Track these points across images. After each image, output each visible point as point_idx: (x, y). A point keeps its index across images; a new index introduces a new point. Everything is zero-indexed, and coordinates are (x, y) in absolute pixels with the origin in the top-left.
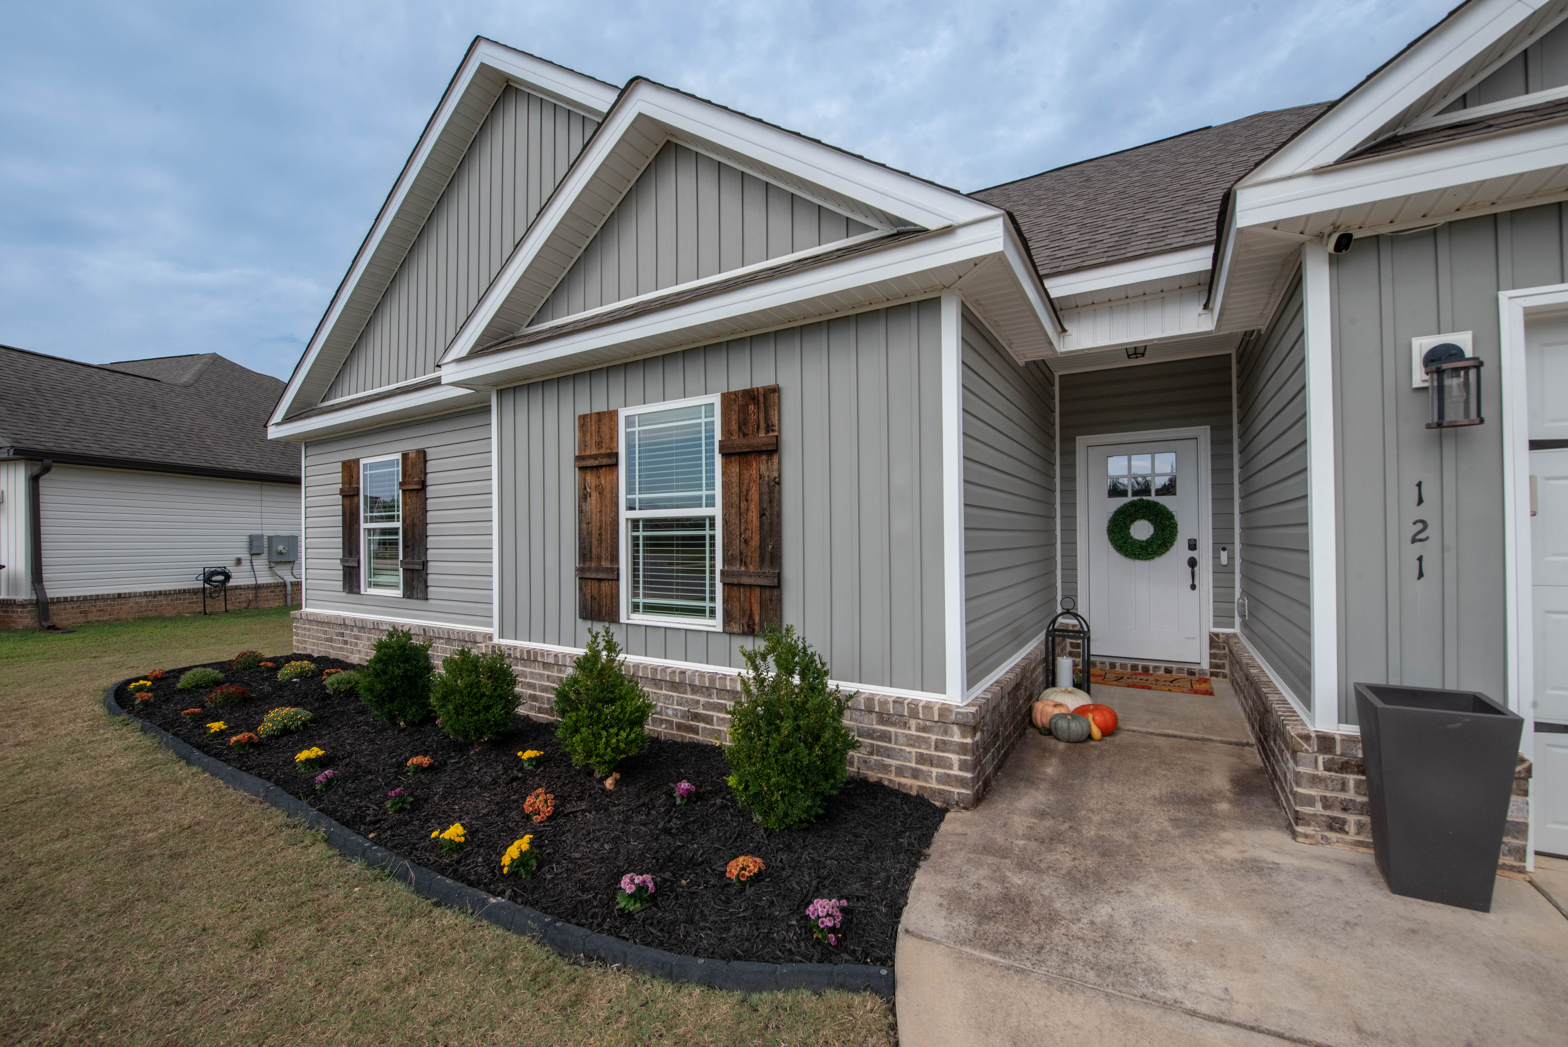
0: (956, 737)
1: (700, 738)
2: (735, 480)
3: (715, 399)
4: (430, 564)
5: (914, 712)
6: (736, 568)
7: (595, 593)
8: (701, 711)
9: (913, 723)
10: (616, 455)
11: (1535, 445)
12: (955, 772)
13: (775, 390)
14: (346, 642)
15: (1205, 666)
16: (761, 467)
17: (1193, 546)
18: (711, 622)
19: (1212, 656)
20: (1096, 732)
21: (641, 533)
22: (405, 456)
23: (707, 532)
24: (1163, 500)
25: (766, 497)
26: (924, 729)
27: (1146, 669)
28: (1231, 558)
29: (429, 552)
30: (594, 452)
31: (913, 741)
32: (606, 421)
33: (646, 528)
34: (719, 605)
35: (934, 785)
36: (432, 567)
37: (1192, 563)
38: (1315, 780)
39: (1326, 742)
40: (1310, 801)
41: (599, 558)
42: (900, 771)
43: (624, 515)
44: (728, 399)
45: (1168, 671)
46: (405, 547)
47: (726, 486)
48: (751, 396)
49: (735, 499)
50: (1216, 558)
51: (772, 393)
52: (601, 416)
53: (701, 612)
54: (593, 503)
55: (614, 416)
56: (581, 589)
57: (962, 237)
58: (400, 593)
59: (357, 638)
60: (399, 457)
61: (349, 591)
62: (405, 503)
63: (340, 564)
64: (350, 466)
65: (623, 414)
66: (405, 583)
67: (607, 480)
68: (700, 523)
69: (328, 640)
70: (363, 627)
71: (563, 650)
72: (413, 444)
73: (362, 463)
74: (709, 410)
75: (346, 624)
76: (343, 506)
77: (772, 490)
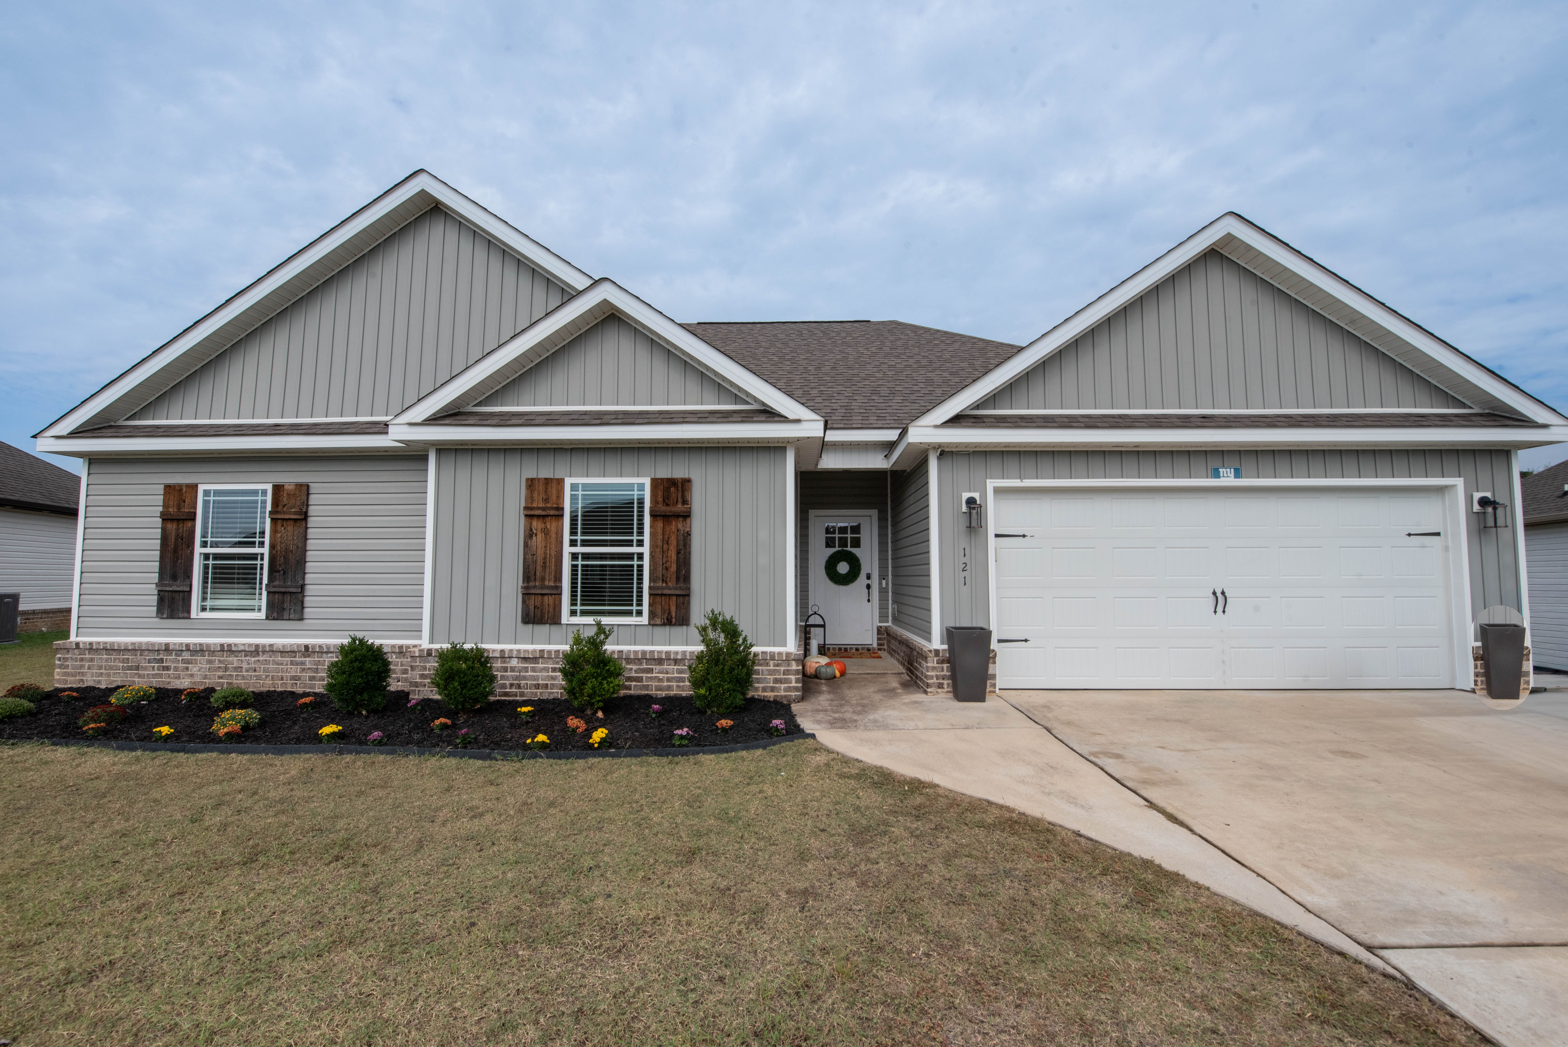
0: (792, 667)
1: (632, 692)
2: (660, 531)
3: (647, 482)
4: (307, 587)
5: (772, 657)
6: (660, 584)
7: (538, 604)
8: (634, 675)
9: (772, 663)
10: (563, 509)
11: (997, 536)
12: (794, 684)
13: (689, 481)
14: (166, 668)
15: (875, 645)
16: (678, 525)
17: (869, 577)
18: (639, 619)
19: (879, 639)
20: (838, 674)
21: (581, 563)
22: (278, 487)
23: (635, 563)
24: (854, 550)
25: (681, 543)
26: (777, 665)
27: (846, 649)
28: (887, 584)
29: (307, 576)
30: (541, 505)
31: (771, 672)
32: (554, 485)
33: (583, 559)
34: (645, 608)
35: (783, 693)
36: (310, 590)
37: (868, 587)
38: (934, 668)
39: (937, 652)
40: (932, 677)
41: (543, 579)
42: (764, 689)
43: (567, 550)
44: (655, 483)
45: (857, 650)
46: (273, 570)
47: (653, 535)
48: (672, 482)
49: (660, 543)
50: (880, 584)
51: (687, 482)
52: (547, 481)
53: (629, 613)
54: (538, 541)
55: (560, 482)
56: (524, 602)
57: (804, 425)
58: (262, 615)
59: (188, 662)
60: (269, 488)
61: (171, 617)
62: (274, 531)
63: (153, 589)
64: (181, 490)
65: (568, 482)
66: (270, 605)
67: (552, 525)
68: (630, 556)
69: (130, 668)
70: (202, 650)
71: (507, 647)
72: (290, 477)
73: (201, 488)
74: (641, 487)
75: (167, 649)
76: (164, 529)
77: (685, 539)
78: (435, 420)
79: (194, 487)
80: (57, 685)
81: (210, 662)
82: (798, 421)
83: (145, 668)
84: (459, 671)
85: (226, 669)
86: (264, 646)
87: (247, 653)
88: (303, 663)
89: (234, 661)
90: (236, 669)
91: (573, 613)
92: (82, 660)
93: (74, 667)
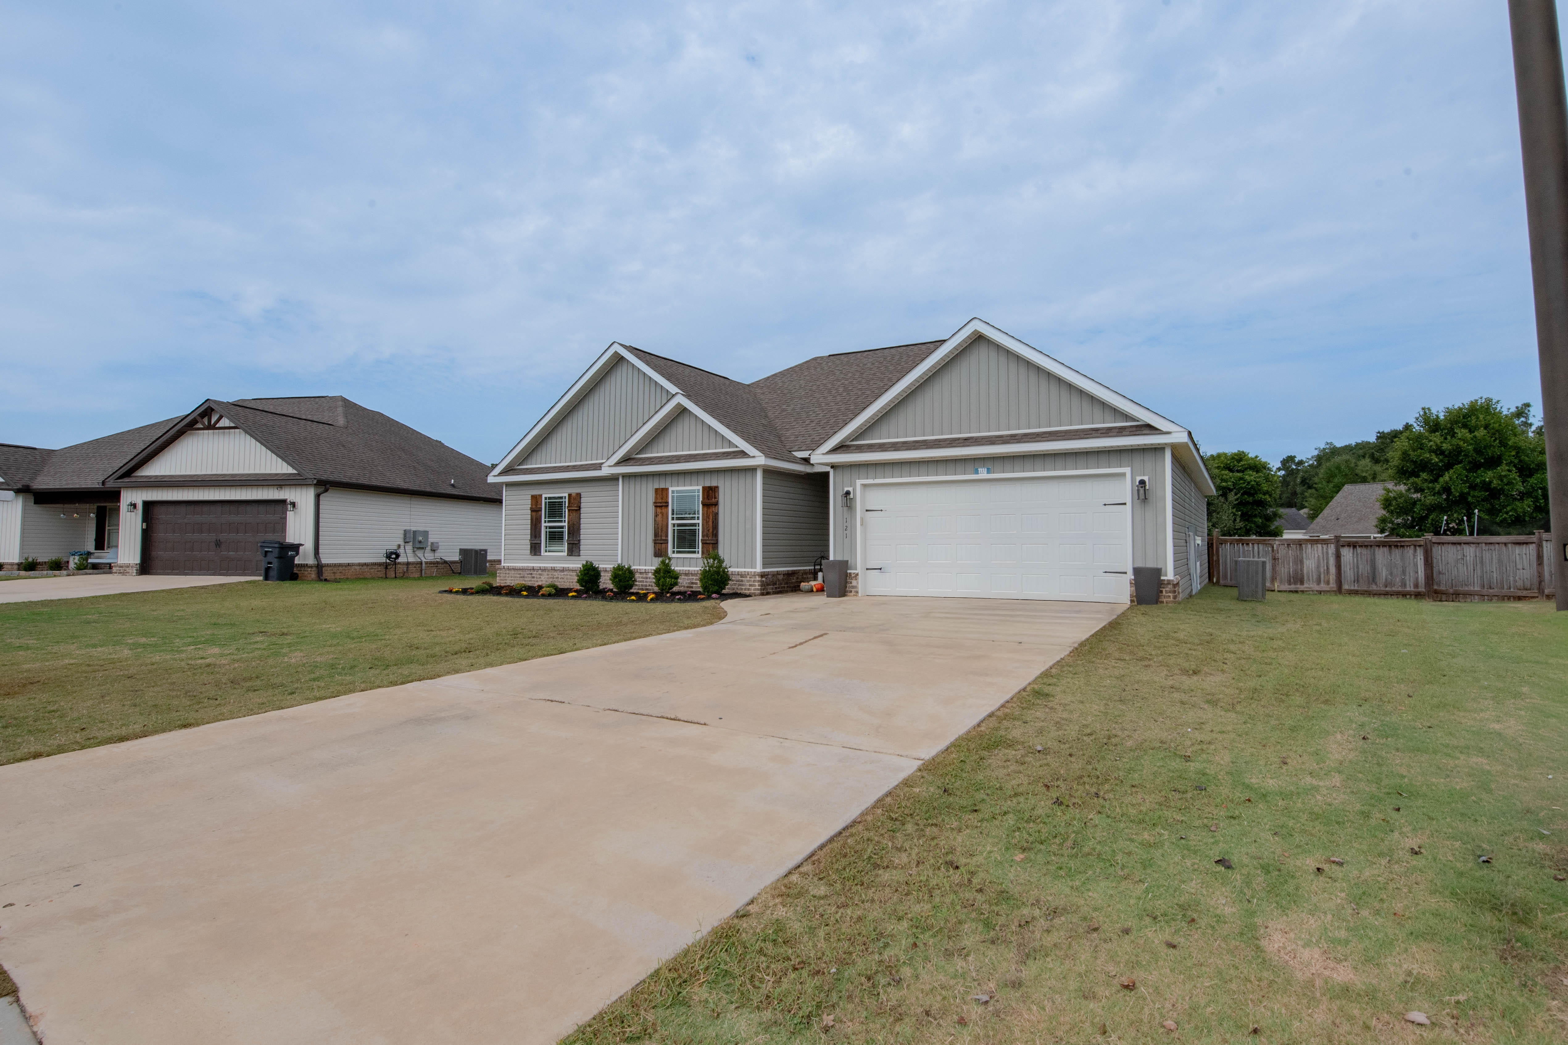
0: (758, 578)
1: (693, 589)
2: (705, 513)
3: (700, 488)
5: (746, 572)
6: (706, 538)
7: (660, 548)
9: (748, 576)
10: (668, 503)
11: (860, 511)
12: (757, 587)
13: (717, 487)
14: (534, 577)
16: (713, 509)
18: (698, 555)
21: (676, 528)
22: (570, 495)
23: (697, 528)
25: (714, 518)
26: (751, 578)
29: (581, 536)
30: (660, 501)
31: (748, 581)
32: (665, 490)
33: (678, 526)
34: (700, 550)
35: (753, 591)
36: (582, 542)
41: (661, 536)
42: (745, 589)
43: (671, 522)
44: (704, 488)
46: (569, 533)
47: (703, 514)
48: (710, 488)
49: (705, 518)
52: (663, 489)
53: (691, 552)
54: (659, 518)
55: (667, 489)
56: (654, 545)
57: (757, 459)
58: (566, 554)
59: (541, 575)
60: (567, 495)
61: (535, 555)
62: (569, 515)
63: (528, 542)
64: (537, 498)
65: (671, 489)
66: (568, 550)
67: (664, 510)
68: (694, 525)
69: (521, 577)
70: (544, 570)
71: (647, 568)
72: (574, 490)
73: (544, 496)
74: (698, 491)
75: (533, 569)
76: (531, 516)
77: (716, 516)
78: (618, 463)
79: (541, 496)
80: (499, 584)
81: (548, 575)
82: (754, 457)
83: (527, 577)
84: (618, 574)
85: (554, 578)
86: (566, 568)
87: (561, 571)
89: (556, 574)
90: (557, 578)
91: (674, 552)
92: (506, 573)
93: (504, 576)
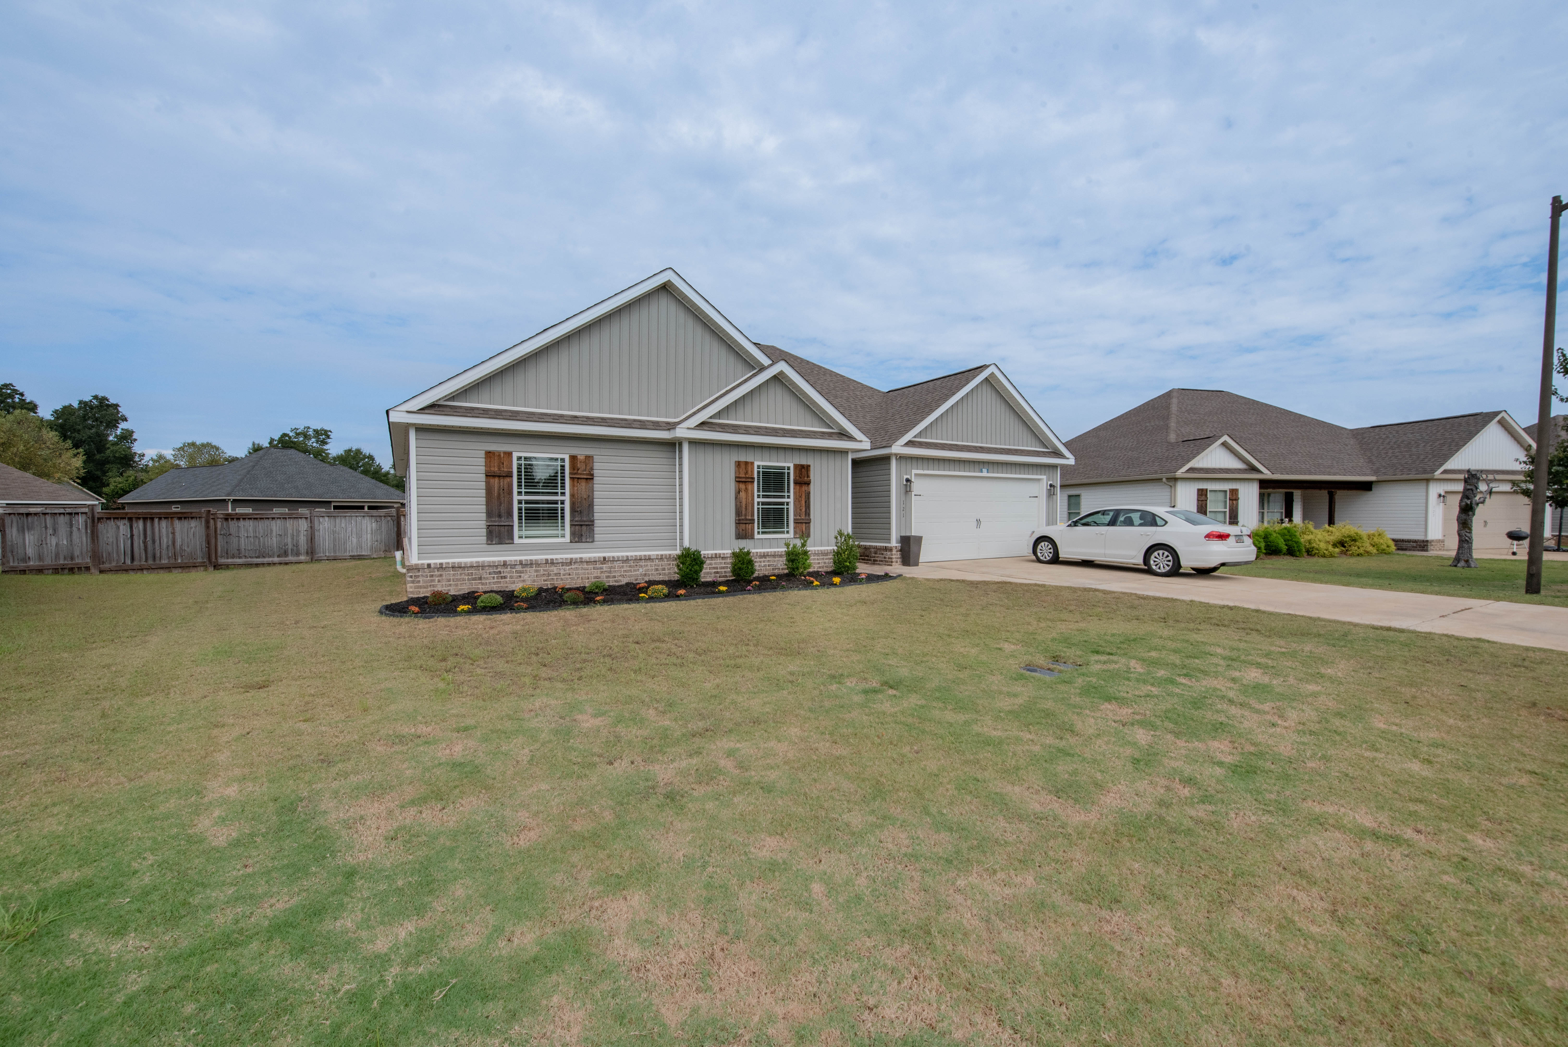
2: (797, 491)
3: (791, 466)
4: (596, 521)
6: (797, 517)
7: (743, 528)
10: (753, 478)
11: (916, 495)
16: (804, 488)
18: (789, 535)
22: (573, 458)
23: (785, 507)
25: (807, 497)
29: (595, 514)
30: (743, 476)
32: (748, 465)
33: (763, 505)
34: (792, 529)
36: (597, 523)
38: (895, 554)
39: (895, 547)
40: (893, 558)
41: (746, 515)
43: (756, 500)
44: (796, 466)
46: (573, 510)
47: (794, 493)
48: (802, 466)
49: (797, 497)
51: (808, 467)
52: (746, 463)
53: (783, 532)
54: (742, 495)
55: (752, 463)
56: (736, 527)
58: (567, 539)
59: (521, 572)
60: (567, 458)
61: (500, 543)
62: (573, 486)
63: (483, 524)
64: (499, 455)
65: (756, 464)
66: (573, 534)
67: (749, 487)
68: (782, 504)
69: (475, 579)
70: (531, 564)
71: (724, 552)
72: (581, 451)
73: (515, 455)
74: (789, 468)
75: (505, 564)
76: (488, 484)
77: (808, 495)
78: (698, 427)
79: (510, 454)
80: (411, 596)
81: (536, 571)
82: (861, 441)
83: (487, 579)
85: (549, 575)
86: (576, 559)
87: (563, 564)
88: (601, 568)
89: (555, 569)
90: (556, 575)
91: (758, 533)
92: (432, 576)
93: (425, 582)
